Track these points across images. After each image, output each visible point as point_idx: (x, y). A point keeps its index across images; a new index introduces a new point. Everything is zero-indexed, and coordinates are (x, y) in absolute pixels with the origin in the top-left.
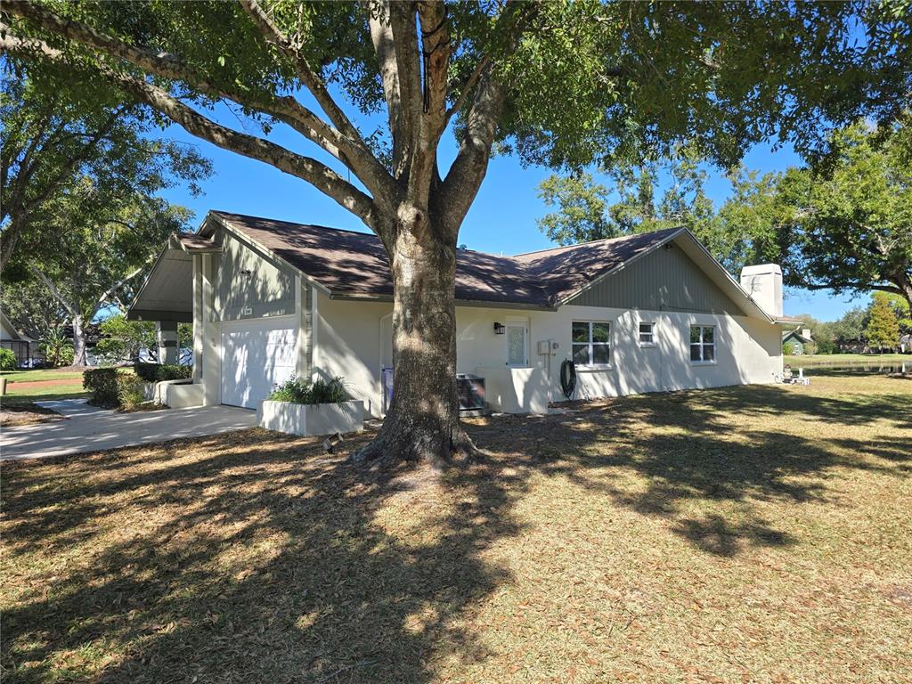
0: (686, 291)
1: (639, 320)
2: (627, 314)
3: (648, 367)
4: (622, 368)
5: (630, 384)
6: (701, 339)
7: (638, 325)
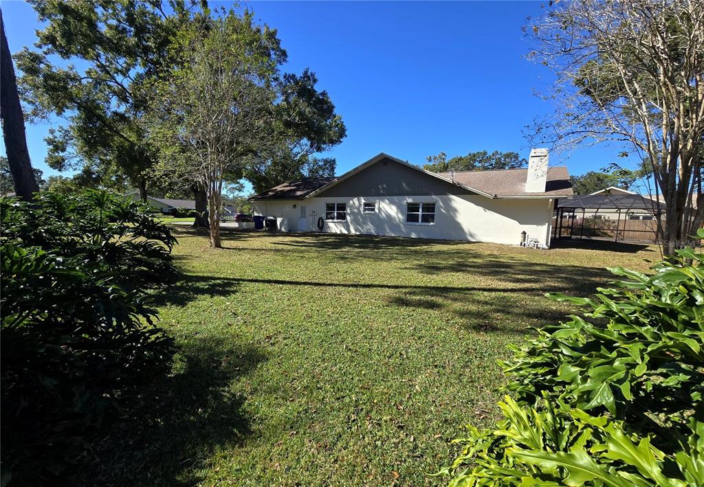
0: (404, 185)
1: (363, 201)
2: (355, 200)
3: (369, 224)
4: (351, 223)
5: (356, 230)
6: (420, 210)
7: (362, 204)
